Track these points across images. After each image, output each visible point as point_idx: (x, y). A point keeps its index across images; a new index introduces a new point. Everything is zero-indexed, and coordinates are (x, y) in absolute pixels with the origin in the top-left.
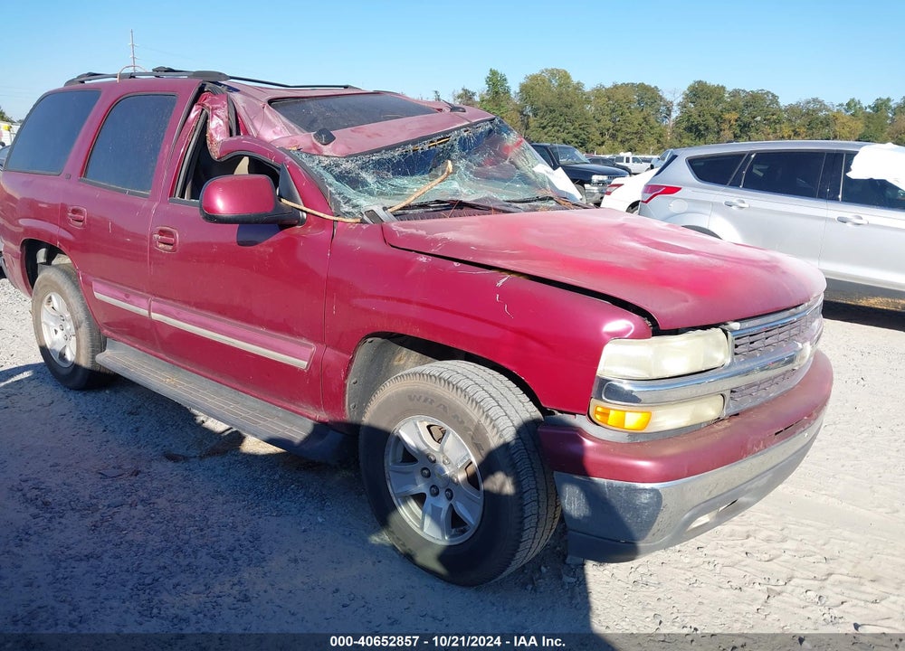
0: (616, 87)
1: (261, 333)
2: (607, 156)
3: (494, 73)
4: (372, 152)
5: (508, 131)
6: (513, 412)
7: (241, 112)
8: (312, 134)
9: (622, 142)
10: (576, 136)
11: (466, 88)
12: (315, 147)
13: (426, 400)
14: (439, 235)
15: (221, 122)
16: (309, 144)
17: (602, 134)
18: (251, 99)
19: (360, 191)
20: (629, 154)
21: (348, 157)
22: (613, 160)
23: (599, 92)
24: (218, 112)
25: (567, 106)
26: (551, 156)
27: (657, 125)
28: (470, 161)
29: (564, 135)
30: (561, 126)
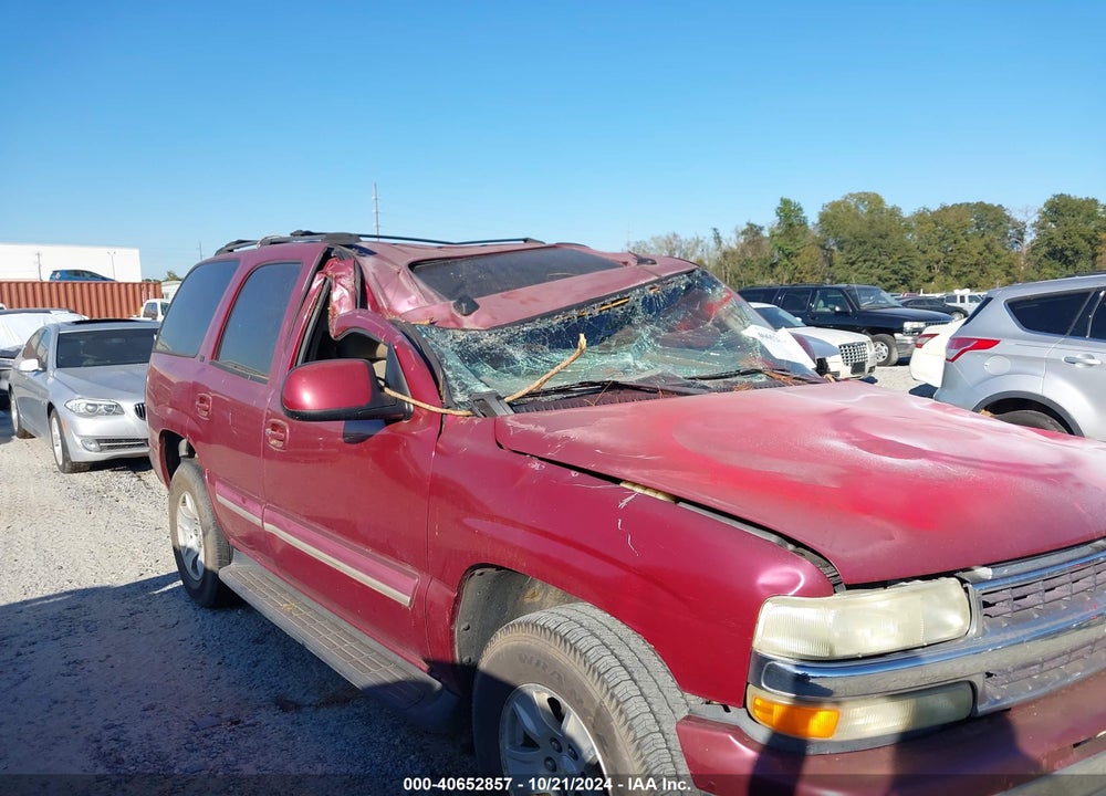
0: (945, 209)
1: (366, 555)
2: (938, 295)
3: (785, 202)
4: (523, 322)
5: (713, 284)
6: (655, 690)
7: (370, 279)
8: (452, 302)
9: (957, 277)
10: (895, 272)
11: (751, 222)
12: (453, 318)
13: (538, 664)
14: (561, 433)
15: (346, 292)
16: (446, 315)
17: (930, 268)
18: (386, 264)
19: (504, 372)
20: (967, 292)
21: (491, 329)
22: (943, 299)
23: (921, 217)
24: (343, 281)
25: (881, 237)
26: (849, 301)
27: (1005, 252)
28: (658, 325)
29: (879, 271)
30: (874, 261)
